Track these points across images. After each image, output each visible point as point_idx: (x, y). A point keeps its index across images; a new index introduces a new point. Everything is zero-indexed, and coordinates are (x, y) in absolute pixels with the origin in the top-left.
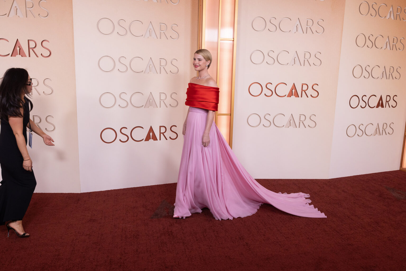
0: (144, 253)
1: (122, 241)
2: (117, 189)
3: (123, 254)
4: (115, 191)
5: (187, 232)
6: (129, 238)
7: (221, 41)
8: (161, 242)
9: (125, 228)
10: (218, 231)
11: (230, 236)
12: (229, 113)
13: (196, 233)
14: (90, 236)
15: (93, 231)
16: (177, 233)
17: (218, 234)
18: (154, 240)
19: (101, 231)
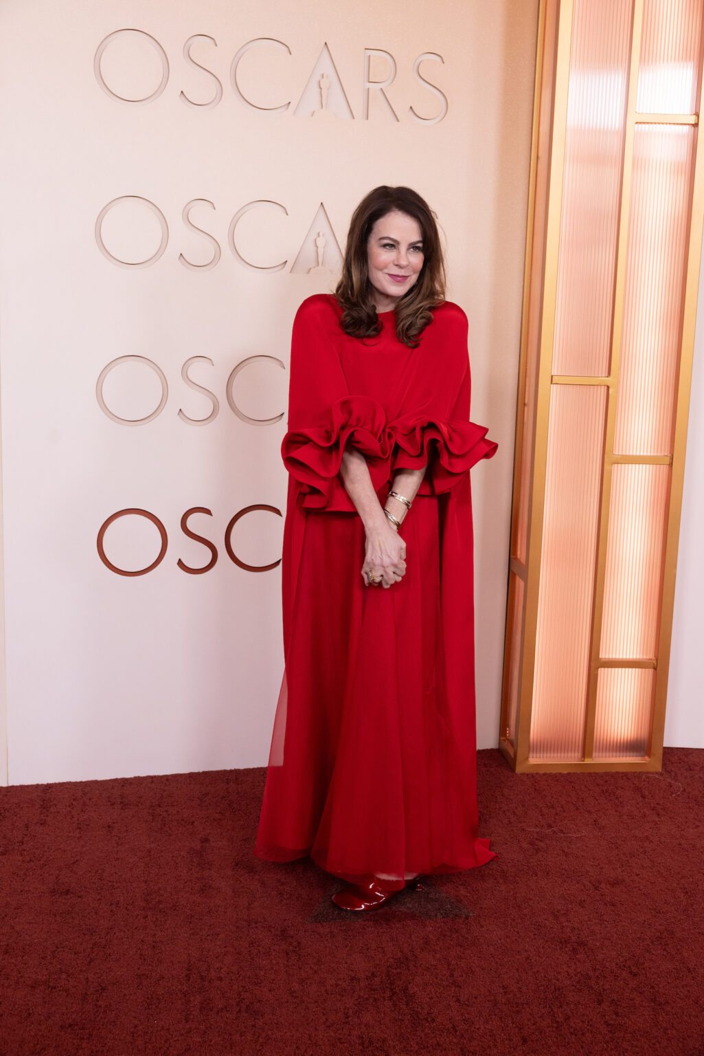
1: (187, 1021)
2: (161, 774)
4: (152, 782)
5: (476, 998)
6: (218, 1012)
7: (636, 125)
8: (363, 1038)
9: (200, 960)
10: (618, 1003)
11: (676, 1029)
12: (662, 454)
13: (517, 1007)
14: (50, 989)
15: (61, 969)
16: (432, 998)
17: (620, 1014)
18: (329, 1027)
19: (98, 971)
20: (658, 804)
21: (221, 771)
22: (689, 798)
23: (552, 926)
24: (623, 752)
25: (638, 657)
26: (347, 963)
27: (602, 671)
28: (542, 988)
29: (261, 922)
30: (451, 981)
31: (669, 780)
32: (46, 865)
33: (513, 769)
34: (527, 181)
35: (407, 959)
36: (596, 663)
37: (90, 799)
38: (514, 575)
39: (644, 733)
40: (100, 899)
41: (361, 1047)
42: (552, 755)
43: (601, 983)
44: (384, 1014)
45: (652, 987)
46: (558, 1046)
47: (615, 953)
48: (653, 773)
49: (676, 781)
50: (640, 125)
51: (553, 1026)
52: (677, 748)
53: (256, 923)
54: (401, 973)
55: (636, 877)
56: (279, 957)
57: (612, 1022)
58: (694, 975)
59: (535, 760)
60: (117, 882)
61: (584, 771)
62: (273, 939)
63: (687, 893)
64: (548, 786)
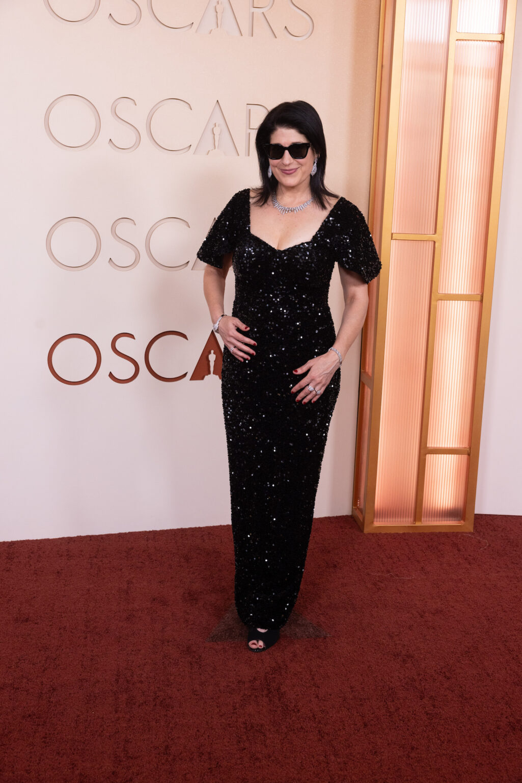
0: (191, 759)
1: (116, 712)
2: (97, 534)
3: (120, 761)
4: (91, 540)
5: (330, 695)
6: (139, 706)
7: (457, 42)
8: (246, 724)
9: (126, 669)
10: (435, 698)
11: (477, 717)
12: (475, 293)
13: (361, 701)
14: (15, 690)
15: (22, 675)
16: (298, 695)
17: (436, 706)
18: (221, 716)
19: (50, 677)
20: (470, 555)
21: (142, 532)
22: (493, 551)
23: (387, 643)
24: (444, 517)
25: (456, 446)
26: (235, 670)
27: (429, 457)
28: (380, 688)
29: (171, 641)
30: (312, 683)
31: (478, 538)
32: (11, 600)
33: (362, 531)
34: (374, 84)
35: (280, 667)
36: (424, 451)
37: (44, 552)
38: (364, 385)
39: (460, 504)
40: (51, 625)
41: (245, 730)
42: (391, 519)
43: (423, 685)
44: (262, 707)
45: (461, 687)
46: (390, 729)
47: (434, 663)
48: (465, 533)
49: (484, 538)
50: (460, 42)
51: (386, 715)
52: (485, 515)
53: (168, 642)
54: (275, 677)
55: (451, 609)
56: (185, 667)
57: (430, 712)
58: (491, 678)
59: (378, 523)
60: (64, 613)
61: (415, 532)
62: (180, 654)
63: (489, 620)
64: (388, 542)
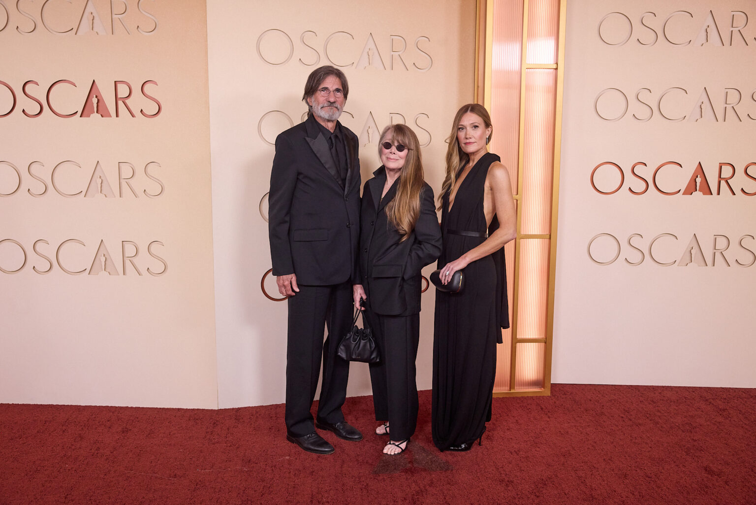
12: (545, 234)
23: (495, 473)
24: (531, 386)
25: (535, 337)
27: (518, 345)
31: (554, 400)
34: (473, 98)
35: (422, 490)
36: (515, 341)
37: (260, 414)
39: (541, 377)
48: (546, 396)
49: (558, 400)
50: (529, 70)
52: (559, 384)
61: (511, 396)
62: (354, 482)
